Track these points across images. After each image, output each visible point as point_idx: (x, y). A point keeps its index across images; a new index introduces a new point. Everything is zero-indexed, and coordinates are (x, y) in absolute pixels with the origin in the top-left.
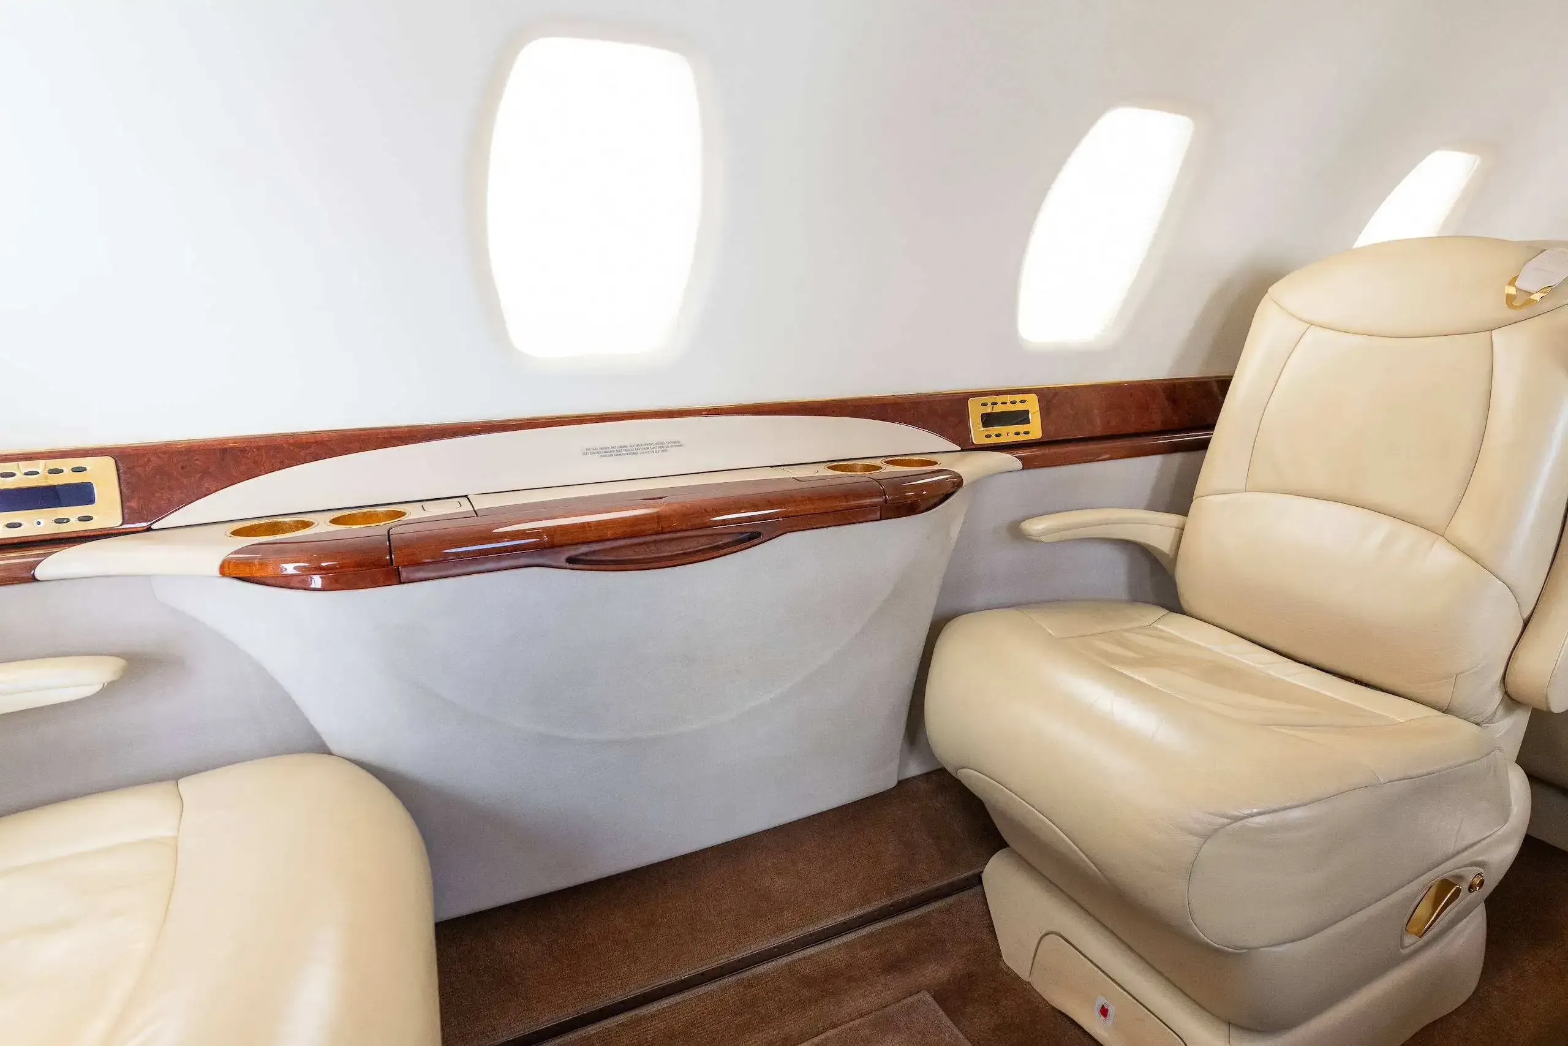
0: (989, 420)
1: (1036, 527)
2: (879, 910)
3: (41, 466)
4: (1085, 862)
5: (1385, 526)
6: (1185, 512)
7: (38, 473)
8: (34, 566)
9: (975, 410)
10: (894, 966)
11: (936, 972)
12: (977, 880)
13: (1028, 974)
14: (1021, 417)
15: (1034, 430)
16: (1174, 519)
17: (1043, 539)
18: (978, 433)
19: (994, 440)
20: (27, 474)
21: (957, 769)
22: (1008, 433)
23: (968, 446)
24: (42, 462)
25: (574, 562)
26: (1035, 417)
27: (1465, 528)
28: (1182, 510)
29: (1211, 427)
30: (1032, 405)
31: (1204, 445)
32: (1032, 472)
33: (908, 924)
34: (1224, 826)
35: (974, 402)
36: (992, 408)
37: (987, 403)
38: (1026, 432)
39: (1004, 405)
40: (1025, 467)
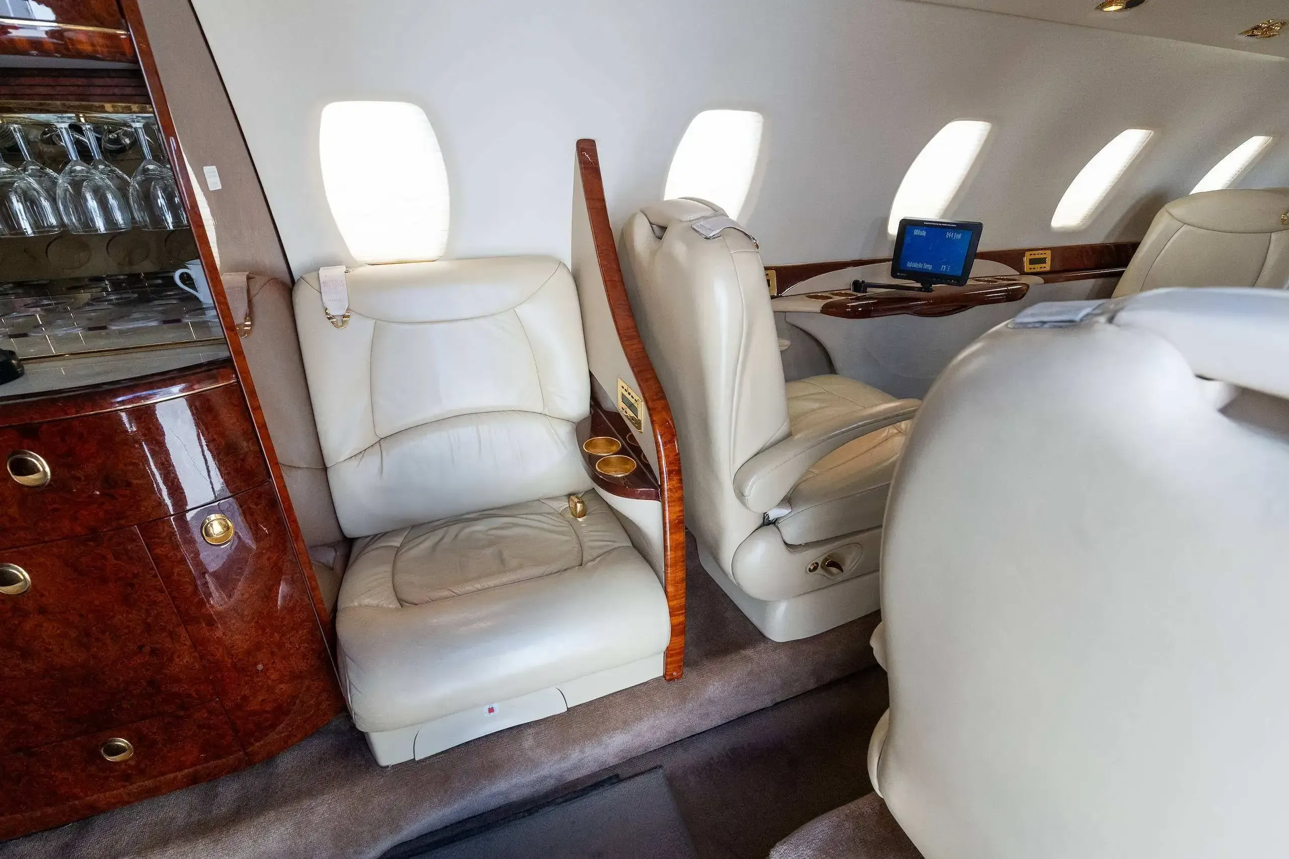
0: (1032, 262)
9: (1027, 258)
14: (1043, 261)
15: (1047, 267)
18: (1027, 267)
19: (1033, 271)
22: (1038, 268)
23: (1023, 273)
26: (1049, 260)
30: (1048, 255)
31: (1120, 274)
32: (1048, 285)
35: (1027, 254)
36: (1033, 257)
37: (1031, 255)
38: (1045, 267)
39: (1038, 255)
40: (1045, 283)
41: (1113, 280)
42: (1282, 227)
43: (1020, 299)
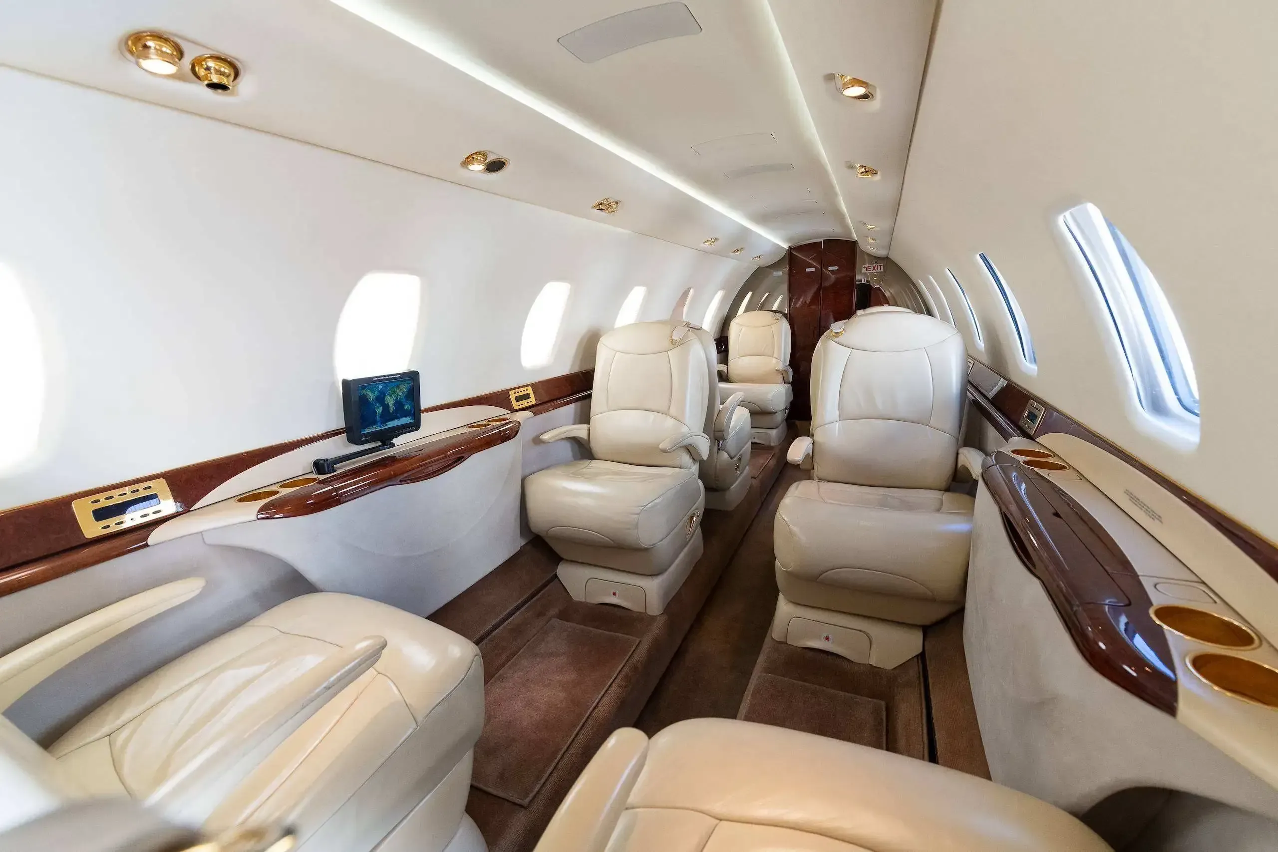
0: (519, 399)
1: (545, 437)
2: (528, 598)
3: (127, 489)
4: (603, 539)
5: (652, 415)
6: (589, 423)
7: (125, 494)
8: (146, 539)
9: (512, 397)
10: (540, 614)
11: (554, 611)
12: (556, 576)
13: (584, 599)
14: (527, 396)
15: (532, 401)
16: (585, 426)
17: (550, 441)
18: (516, 406)
19: (521, 407)
20: (119, 495)
21: (547, 532)
22: (525, 403)
23: (514, 411)
24: (127, 488)
25: (402, 482)
26: (532, 395)
27: (673, 411)
28: (588, 422)
29: (591, 388)
30: (530, 390)
31: (590, 396)
32: (536, 416)
33: (538, 600)
34: (642, 509)
35: (511, 393)
36: (517, 395)
37: (515, 393)
38: (531, 402)
39: (521, 392)
40: (535, 416)
41: (587, 400)
42: (672, 346)
43: (515, 436)
